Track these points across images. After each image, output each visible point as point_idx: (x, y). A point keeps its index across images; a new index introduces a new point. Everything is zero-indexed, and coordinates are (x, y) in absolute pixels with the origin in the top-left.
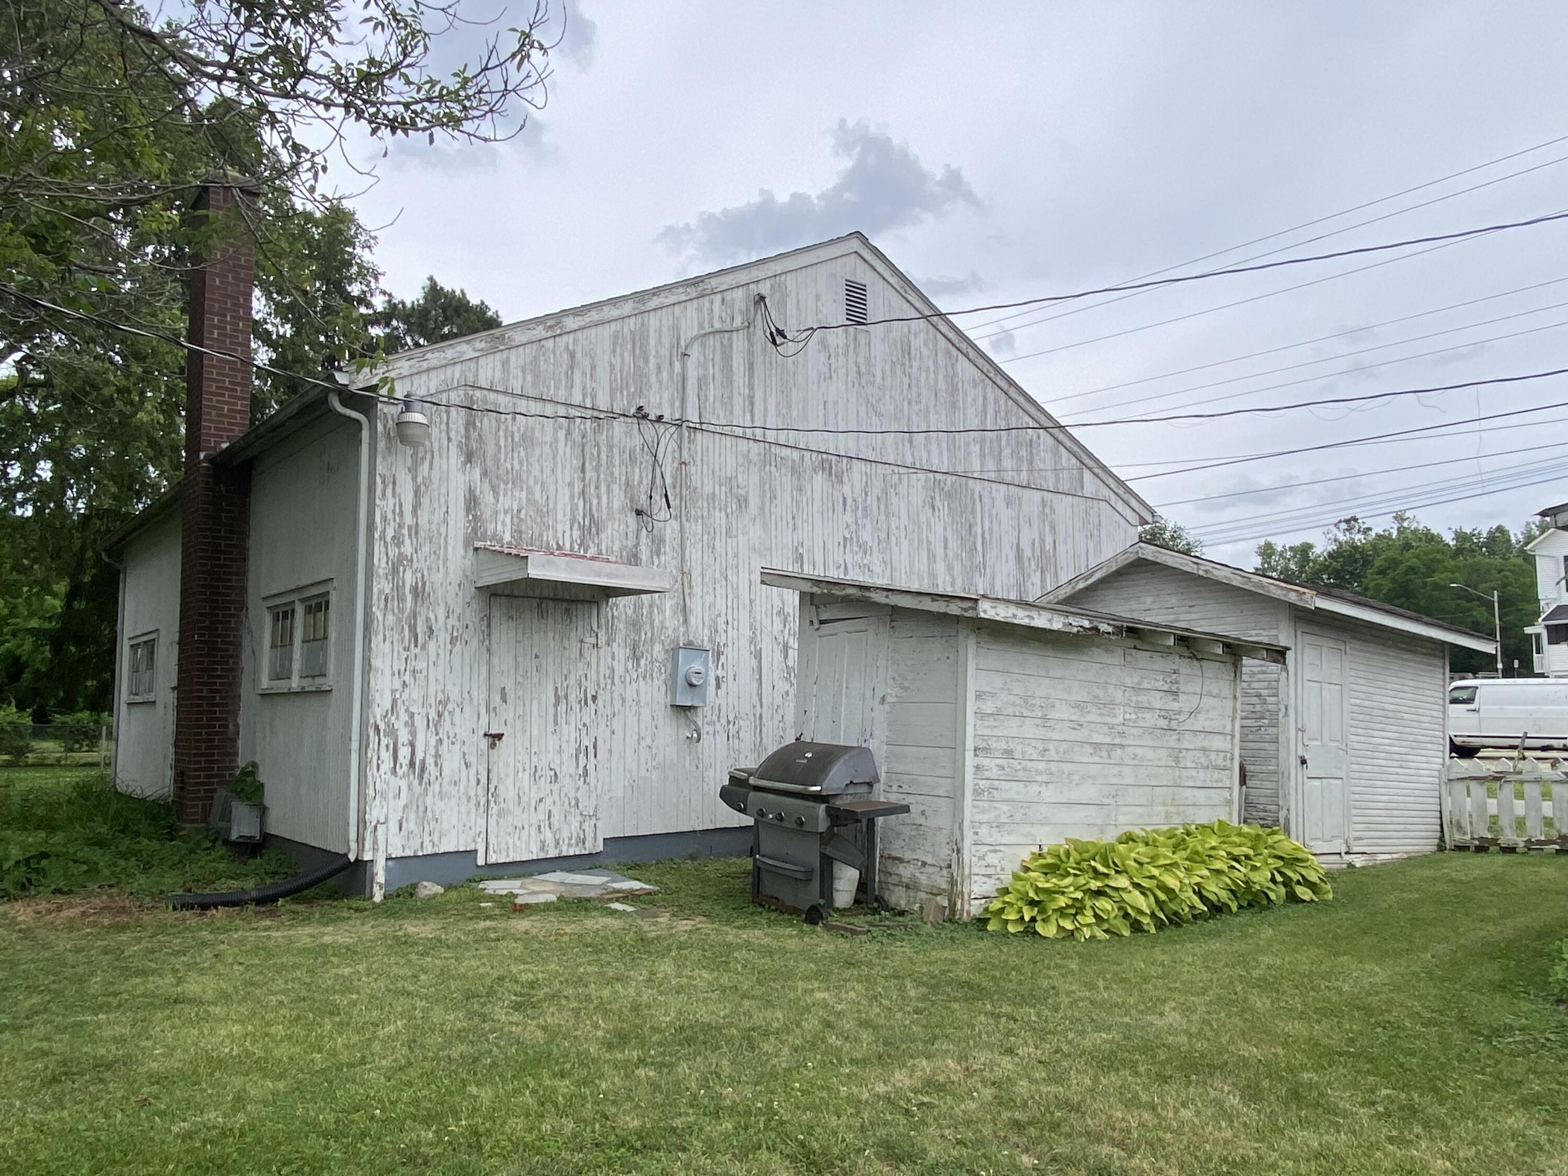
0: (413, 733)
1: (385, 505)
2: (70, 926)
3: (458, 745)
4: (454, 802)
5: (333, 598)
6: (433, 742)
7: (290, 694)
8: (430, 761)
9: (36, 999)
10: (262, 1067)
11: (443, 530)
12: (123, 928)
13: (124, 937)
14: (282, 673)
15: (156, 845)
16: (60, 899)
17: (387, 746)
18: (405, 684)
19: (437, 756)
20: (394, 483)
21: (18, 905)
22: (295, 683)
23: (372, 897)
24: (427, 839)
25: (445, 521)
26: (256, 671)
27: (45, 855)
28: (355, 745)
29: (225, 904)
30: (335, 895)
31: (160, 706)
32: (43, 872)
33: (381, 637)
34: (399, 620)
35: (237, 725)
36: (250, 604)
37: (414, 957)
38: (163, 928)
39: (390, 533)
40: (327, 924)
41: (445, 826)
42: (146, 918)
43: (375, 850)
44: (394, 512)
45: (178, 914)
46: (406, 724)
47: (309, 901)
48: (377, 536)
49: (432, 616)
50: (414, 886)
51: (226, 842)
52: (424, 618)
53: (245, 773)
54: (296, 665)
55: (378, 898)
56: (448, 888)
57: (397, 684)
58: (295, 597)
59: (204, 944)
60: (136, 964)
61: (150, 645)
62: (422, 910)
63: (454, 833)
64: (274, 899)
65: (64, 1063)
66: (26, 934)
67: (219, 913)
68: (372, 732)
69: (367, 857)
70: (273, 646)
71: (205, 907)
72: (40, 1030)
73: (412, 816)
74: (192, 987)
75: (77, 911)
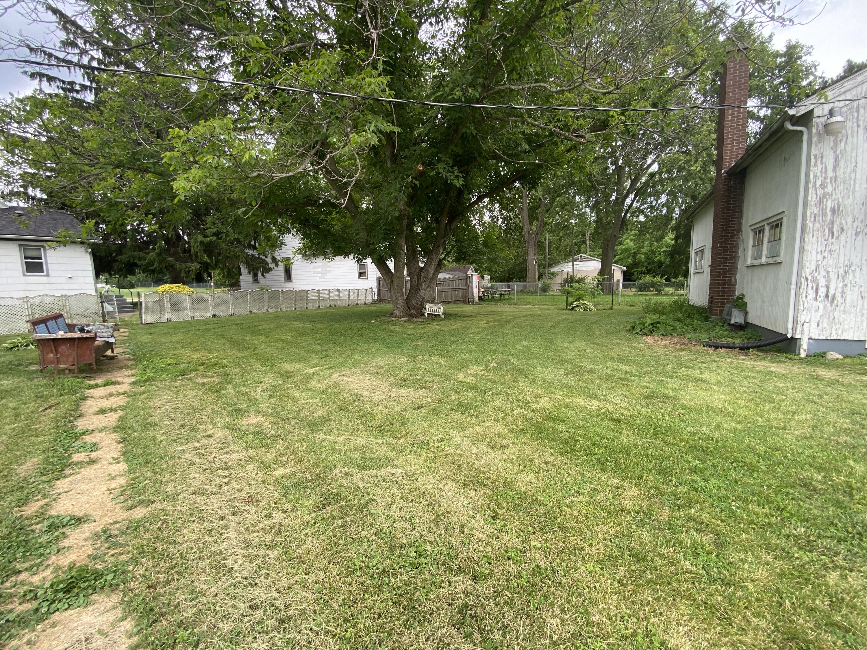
0: (829, 281)
1: (816, 169)
2: (665, 347)
3: (857, 288)
4: (852, 316)
5: (785, 220)
6: (841, 285)
7: (761, 265)
8: (838, 295)
9: (648, 369)
10: (731, 415)
11: (853, 176)
12: (683, 350)
13: (683, 353)
14: (757, 257)
15: (699, 323)
16: (663, 337)
17: (812, 288)
18: (824, 257)
19: (843, 292)
20: (822, 157)
21: (649, 338)
22: (763, 260)
23: (799, 354)
24: (834, 332)
25: (855, 171)
26: (745, 257)
27: (659, 323)
28: (793, 286)
29: (725, 347)
30: (779, 351)
31: (705, 273)
32: (658, 328)
33: (811, 235)
34: (823, 226)
35: (735, 279)
36: (743, 230)
37: (820, 386)
38: (698, 352)
39: (819, 183)
40: (773, 363)
41: (846, 327)
42: (693, 348)
43: (802, 333)
44: (821, 172)
45: (705, 348)
46: (824, 277)
47: (766, 352)
48: (810, 186)
49: (843, 222)
50: (825, 353)
51: (729, 324)
52: (838, 223)
53: (738, 298)
54: (764, 253)
55: (803, 355)
56: (846, 357)
57: (820, 257)
58: (765, 223)
59: (714, 361)
60: (686, 364)
61: (702, 251)
62: (829, 365)
63: (852, 330)
64: (748, 348)
65: (653, 392)
66: (650, 347)
67: (723, 350)
68: (803, 281)
69: (797, 336)
70: (753, 246)
71: (716, 347)
72: (647, 379)
73: (826, 320)
74: (706, 376)
75: (667, 342)
